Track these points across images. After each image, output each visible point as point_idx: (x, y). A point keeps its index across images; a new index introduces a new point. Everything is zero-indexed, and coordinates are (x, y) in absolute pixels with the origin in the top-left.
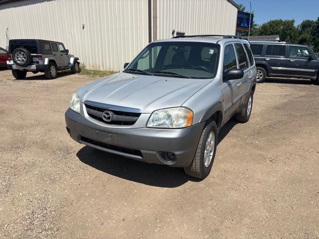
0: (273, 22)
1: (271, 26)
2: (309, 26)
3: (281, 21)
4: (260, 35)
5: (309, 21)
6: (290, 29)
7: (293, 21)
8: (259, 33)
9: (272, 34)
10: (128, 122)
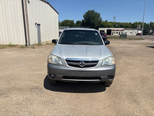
0: (66, 21)
1: (65, 22)
2: (79, 23)
3: (69, 20)
4: (61, 26)
5: (79, 21)
6: (73, 24)
7: (73, 21)
8: (61, 25)
9: (66, 26)
10: (91, 65)
